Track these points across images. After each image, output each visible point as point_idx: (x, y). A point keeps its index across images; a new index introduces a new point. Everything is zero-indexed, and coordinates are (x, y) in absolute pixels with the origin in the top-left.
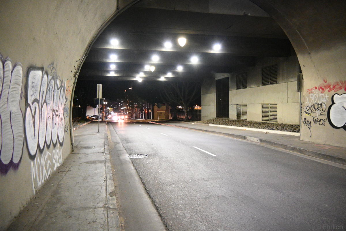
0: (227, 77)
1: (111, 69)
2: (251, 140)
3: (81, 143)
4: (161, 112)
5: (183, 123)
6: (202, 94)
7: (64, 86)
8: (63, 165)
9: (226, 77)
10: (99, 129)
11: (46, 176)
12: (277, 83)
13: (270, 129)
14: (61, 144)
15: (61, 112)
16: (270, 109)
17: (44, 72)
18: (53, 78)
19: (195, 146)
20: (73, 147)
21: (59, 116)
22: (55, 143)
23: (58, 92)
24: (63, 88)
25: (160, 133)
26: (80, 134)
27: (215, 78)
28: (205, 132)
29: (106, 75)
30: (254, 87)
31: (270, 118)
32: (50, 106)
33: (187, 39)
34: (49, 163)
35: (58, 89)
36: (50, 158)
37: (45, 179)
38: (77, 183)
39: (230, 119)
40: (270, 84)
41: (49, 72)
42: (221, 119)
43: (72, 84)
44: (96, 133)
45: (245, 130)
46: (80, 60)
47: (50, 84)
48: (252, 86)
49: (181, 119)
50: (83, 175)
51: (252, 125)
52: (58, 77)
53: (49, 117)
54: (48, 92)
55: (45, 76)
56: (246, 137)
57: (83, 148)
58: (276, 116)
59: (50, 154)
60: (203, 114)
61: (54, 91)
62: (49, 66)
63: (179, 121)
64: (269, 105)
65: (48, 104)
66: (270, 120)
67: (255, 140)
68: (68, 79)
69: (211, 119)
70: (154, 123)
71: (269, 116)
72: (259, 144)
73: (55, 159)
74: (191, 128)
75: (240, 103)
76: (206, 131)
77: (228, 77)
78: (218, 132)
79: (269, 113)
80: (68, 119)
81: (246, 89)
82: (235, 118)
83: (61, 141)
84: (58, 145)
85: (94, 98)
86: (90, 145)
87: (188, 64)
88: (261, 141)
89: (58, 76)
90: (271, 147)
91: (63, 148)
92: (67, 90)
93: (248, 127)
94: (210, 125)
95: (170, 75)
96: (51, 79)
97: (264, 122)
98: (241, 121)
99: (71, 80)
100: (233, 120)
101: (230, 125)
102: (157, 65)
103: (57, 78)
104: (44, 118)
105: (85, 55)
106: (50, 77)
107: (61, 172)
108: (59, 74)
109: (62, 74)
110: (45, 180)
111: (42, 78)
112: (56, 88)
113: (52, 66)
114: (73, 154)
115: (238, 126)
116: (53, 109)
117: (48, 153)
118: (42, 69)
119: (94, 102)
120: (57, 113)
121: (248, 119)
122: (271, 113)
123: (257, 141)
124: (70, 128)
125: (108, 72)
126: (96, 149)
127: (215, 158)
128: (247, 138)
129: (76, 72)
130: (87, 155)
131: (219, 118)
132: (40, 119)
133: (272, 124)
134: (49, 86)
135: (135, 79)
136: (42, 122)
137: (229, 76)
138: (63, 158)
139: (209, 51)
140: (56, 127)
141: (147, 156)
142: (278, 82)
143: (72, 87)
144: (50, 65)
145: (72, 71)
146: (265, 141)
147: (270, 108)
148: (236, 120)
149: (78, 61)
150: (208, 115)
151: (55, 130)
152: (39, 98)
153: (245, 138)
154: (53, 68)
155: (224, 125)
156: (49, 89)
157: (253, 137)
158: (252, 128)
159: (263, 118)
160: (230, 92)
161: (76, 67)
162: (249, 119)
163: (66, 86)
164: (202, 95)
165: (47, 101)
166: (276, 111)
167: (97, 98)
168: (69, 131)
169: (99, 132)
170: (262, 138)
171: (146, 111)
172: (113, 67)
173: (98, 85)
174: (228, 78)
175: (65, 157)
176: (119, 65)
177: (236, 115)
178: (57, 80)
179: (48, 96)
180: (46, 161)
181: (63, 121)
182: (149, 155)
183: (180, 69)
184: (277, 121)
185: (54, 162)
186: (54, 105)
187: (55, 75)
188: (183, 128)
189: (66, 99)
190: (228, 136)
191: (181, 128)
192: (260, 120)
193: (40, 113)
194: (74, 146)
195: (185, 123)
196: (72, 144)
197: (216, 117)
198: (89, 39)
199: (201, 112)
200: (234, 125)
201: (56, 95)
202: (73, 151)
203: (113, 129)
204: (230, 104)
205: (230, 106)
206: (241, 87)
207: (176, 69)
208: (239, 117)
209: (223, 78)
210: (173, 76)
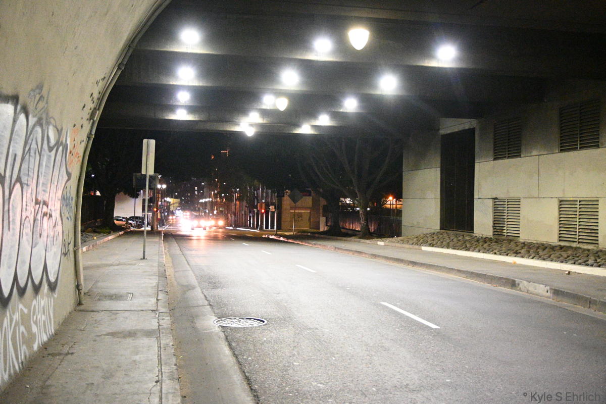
0: (469, 129)
1: (178, 102)
2: (531, 289)
3: (99, 284)
4: (300, 211)
5: (355, 241)
6: (404, 168)
7: (64, 142)
8: (55, 338)
9: (467, 128)
10: (144, 252)
11: (14, 366)
12: (598, 146)
13: (580, 264)
14: (52, 287)
15: (55, 207)
16: (580, 212)
17: (19, 107)
18: (39, 123)
19: (385, 301)
20: (80, 293)
21: (51, 216)
22: (37, 282)
23: (50, 156)
24: (61, 148)
25: (297, 265)
26: (98, 262)
27: (439, 130)
28: (410, 267)
29: (166, 118)
30: (539, 155)
31: (579, 235)
32: (30, 191)
33: (369, 31)
34: (23, 333)
35: (50, 149)
36: (25, 320)
37: (12, 371)
38: (88, 384)
39: (474, 235)
40: (581, 148)
41: (31, 108)
42: (451, 233)
43: (85, 138)
44: (138, 260)
45: (515, 263)
46: (105, 78)
47: (32, 136)
48: (535, 153)
49: (350, 232)
50: (105, 367)
51: (534, 252)
52: (52, 120)
53: (27, 217)
54: (27, 157)
55: (22, 117)
56: (517, 282)
57: (106, 296)
58: (594, 232)
59: (26, 311)
60: (406, 220)
61: (40, 155)
62: (32, 94)
63: (345, 237)
64: (578, 203)
65: (25, 187)
66: (580, 241)
67: (541, 290)
68: (74, 126)
69: (427, 234)
70: (282, 239)
71: (577, 230)
72: (551, 300)
73: (36, 323)
74: (374, 256)
75: (501, 195)
76: (414, 263)
77: (472, 127)
78: (444, 267)
79: (578, 223)
80: (70, 225)
81: (519, 159)
82: (489, 232)
83: (52, 279)
84: (45, 288)
85: (134, 174)
86: (124, 291)
87: (371, 94)
88: (557, 292)
89: (52, 117)
90: (581, 309)
91: (56, 296)
92: (70, 152)
93: (522, 257)
94: (424, 248)
95: (324, 120)
96: (34, 126)
97: (563, 244)
98: (504, 240)
99: (82, 127)
100: (484, 236)
101: (477, 250)
102: (292, 94)
103: (48, 123)
104: (14, 220)
105: (119, 68)
106: (32, 120)
107: (50, 357)
108: (54, 112)
109: (61, 113)
110: (10, 375)
111: (15, 121)
112: (45, 146)
113: (39, 94)
114: (81, 311)
115: (495, 253)
116: (37, 200)
117: (21, 306)
118: (14, 99)
119: (134, 183)
120: (45, 207)
121: (520, 238)
122: (580, 223)
123: (545, 294)
124: (75, 246)
125: (172, 108)
126: (135, 301)
127: (437, 333)
128: (519, 284)
129: (95, 109)
130: (113, 316)
131: (448, 231)
132: (6, 222)
133: (585, 250)
134: (30, 141)
135: (236, 129)
136: (9, 230)
137: (475, 126)
138: (55, 322)
139: (426, 61)
140: (42, 242)
141: (264, 322)
142: (602, 144)
143: (83, 145)
144: (33, 90)
145: (84, 107)
146: (567, 292)
147: (580, 208)
148: (491, 237)
149: (101, 81)
150: (418, 223)
151: (39, 250)
152: (5, 171)
153: (513, 284)
154: (41, 98)
155: (461, 250)
156: (29, 149)
157: (534, 283)
158: (533, 258)
159: (560, 234)
160: (477, 165)
161: (96, 96)
162: (524, 237)
163: (68, 142)
164: (404, 173)
165: (24, 179)
166: (596, 217)
167: (143, 172)
168: (72, 253)
169: (144, 258)
170: (559, 285)
171: (261, 208)
172: (183, 97)
173: (145, 141)
174: (472, 131)
175: (61, 319)
176: (199, 93)
177: (491, 224)
178: (48, 129)
179: (25, 166)
180: (15, 326)
181: (59, 228)
182: (268, 321)
183: (351, 105)
184: (596, 242)
185: (35, 329)
186: (40, 188)
187: (44, 116)
188: (356, 254)
189: (69, 175)
190: (470, 278)
191: (351, 253)
192: (553, 240)
193: (6, 208)
194: (82, 292)
195: (359, 242)
196: (78, 287)
197: (440, 229)
198: (130, 28)
199: (401, 216)
200: (487, 251)
201: (44, 164)
202: (80, 304)
203: (178, 252)
204: (476, 196)
205: (475, 202)
206: (506, 154)
207: (341, 106)
208: (498, 231)
209: (460, 129)
210: (332, 122)
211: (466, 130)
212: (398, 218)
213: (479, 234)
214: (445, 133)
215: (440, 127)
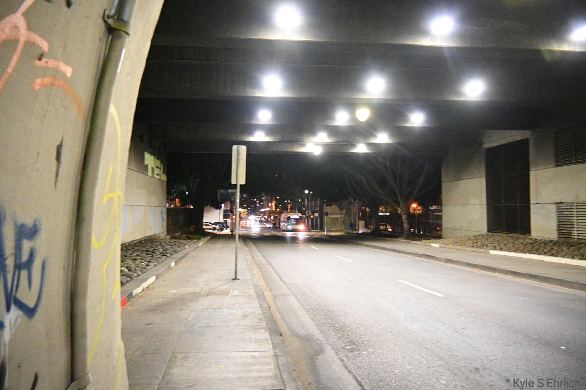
0: (522, 141)
1: (260, 121)
4: (336, 216)
6: (443, 179)
9: (518, 139)
27: (483, 144)
39: (533, 238)
44: (229, 281)
60: (447, 223)
75: (568, 198)
77: (524, 138)
82: (554, 236)
95: (382, 138)
98: (576, 243)
100: (546, 239)
119: (218, 198)
135: (303, 149)
137: (528, 137)
148: (557, 240)
150: (461, 226)
160: (533, 174)
164: (443, 184)
169: (236, 279)
173: (235, 147)
174: (525, 143)
177: (555, 227)
183: (417, 119)
197: (489, 231)
204: (533, 201)
205: (532, 207)
206: (572, 160)
207: (407, 121)
208: (565, 234)
209: (509, 141)
210: (389, 140)
211: (517, 141)
212: (438, 222)
213: (538, 237)
214: (491, 146)
215: (485, 142)
